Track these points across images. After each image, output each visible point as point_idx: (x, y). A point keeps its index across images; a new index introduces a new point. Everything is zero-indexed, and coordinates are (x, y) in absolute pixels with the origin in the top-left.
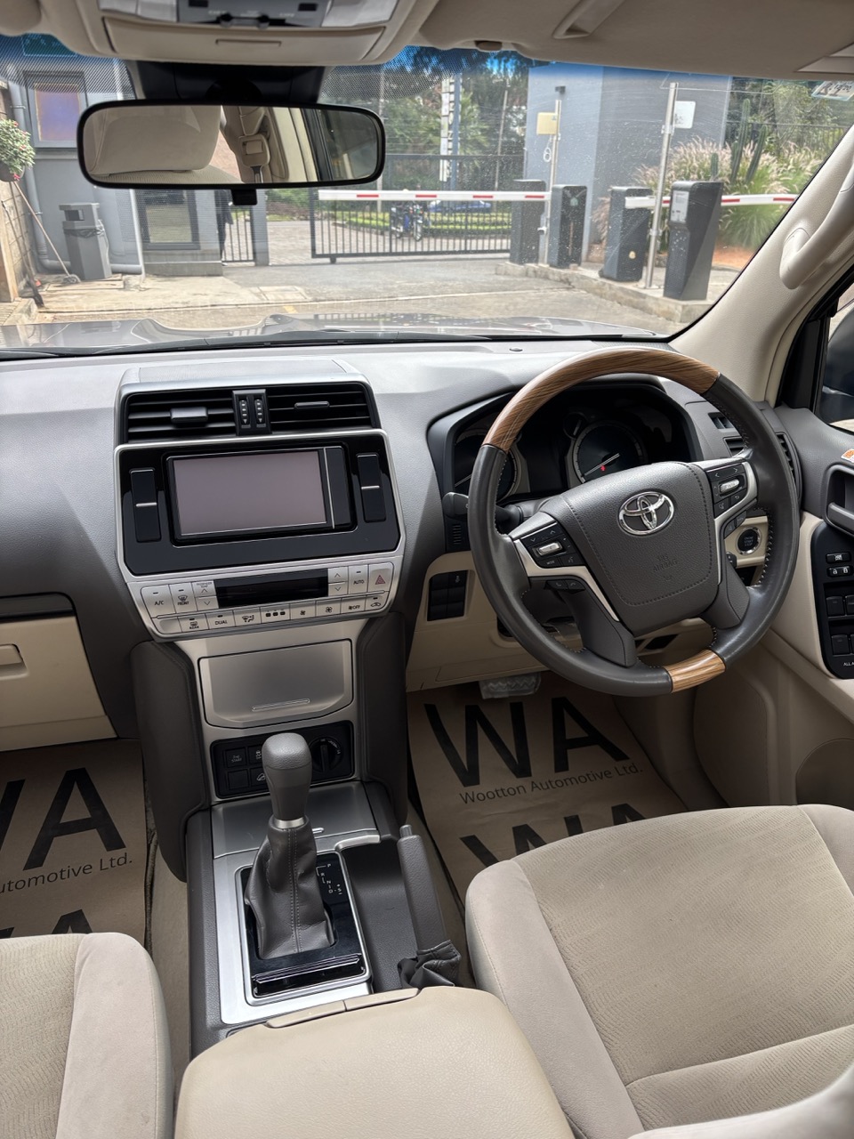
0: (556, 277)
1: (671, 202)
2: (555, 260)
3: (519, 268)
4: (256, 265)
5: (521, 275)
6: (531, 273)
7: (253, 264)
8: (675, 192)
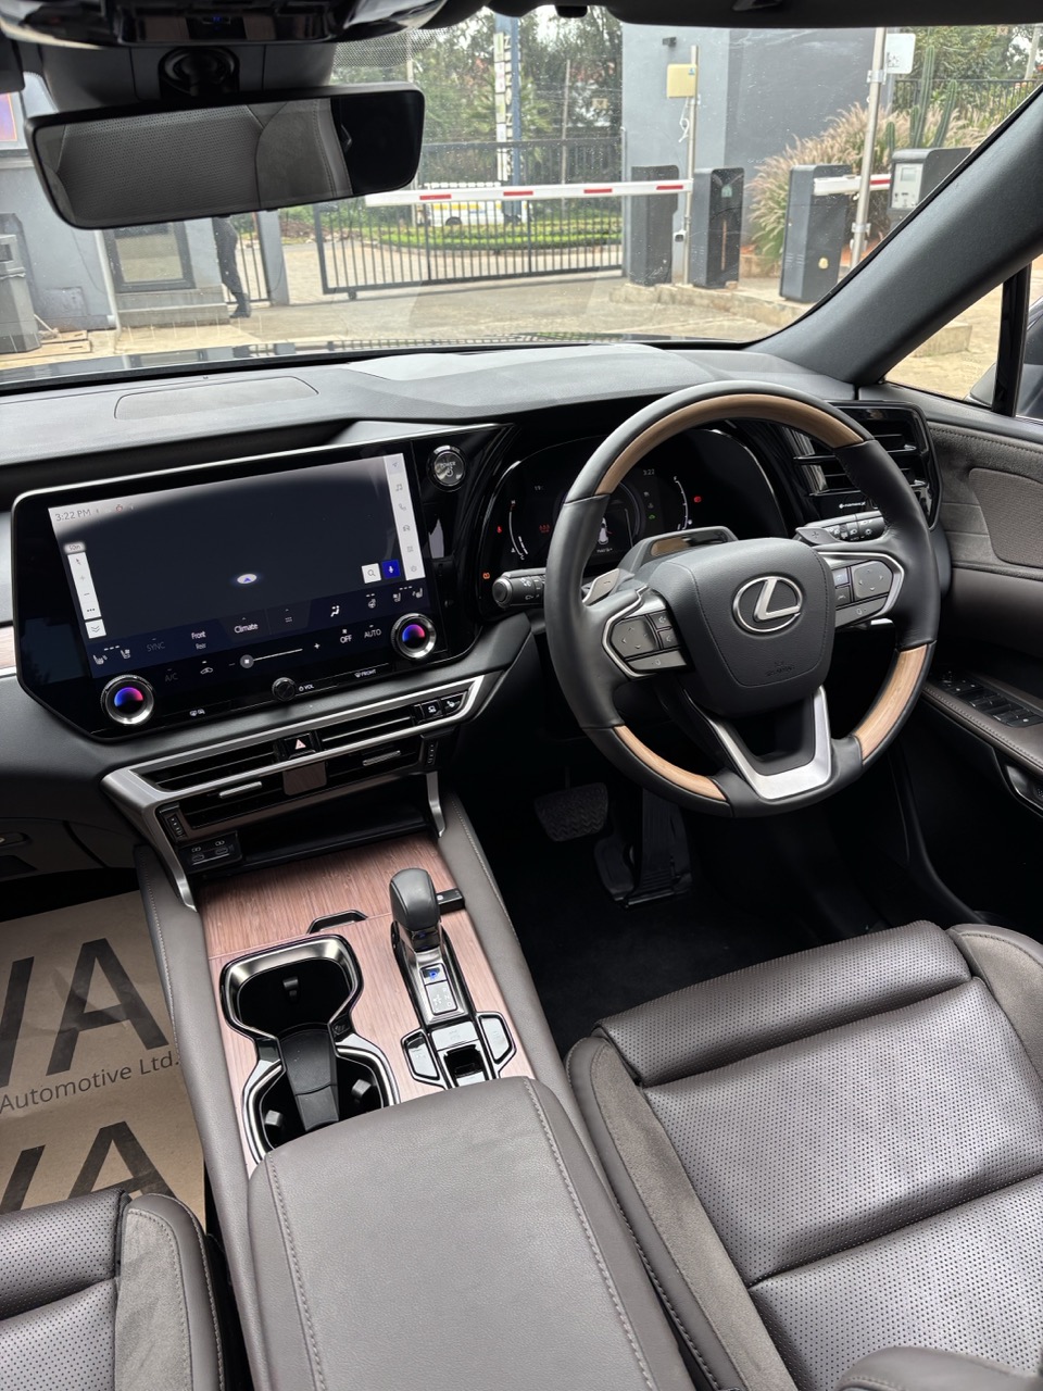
0: (706, 302)
1: (892, 182)
2: (703, 279)
3: (648, 292)
4: (272, 306)
5: (652, 301)
6: (665, 297)
7: (267, 303)
8: (899, 168)
